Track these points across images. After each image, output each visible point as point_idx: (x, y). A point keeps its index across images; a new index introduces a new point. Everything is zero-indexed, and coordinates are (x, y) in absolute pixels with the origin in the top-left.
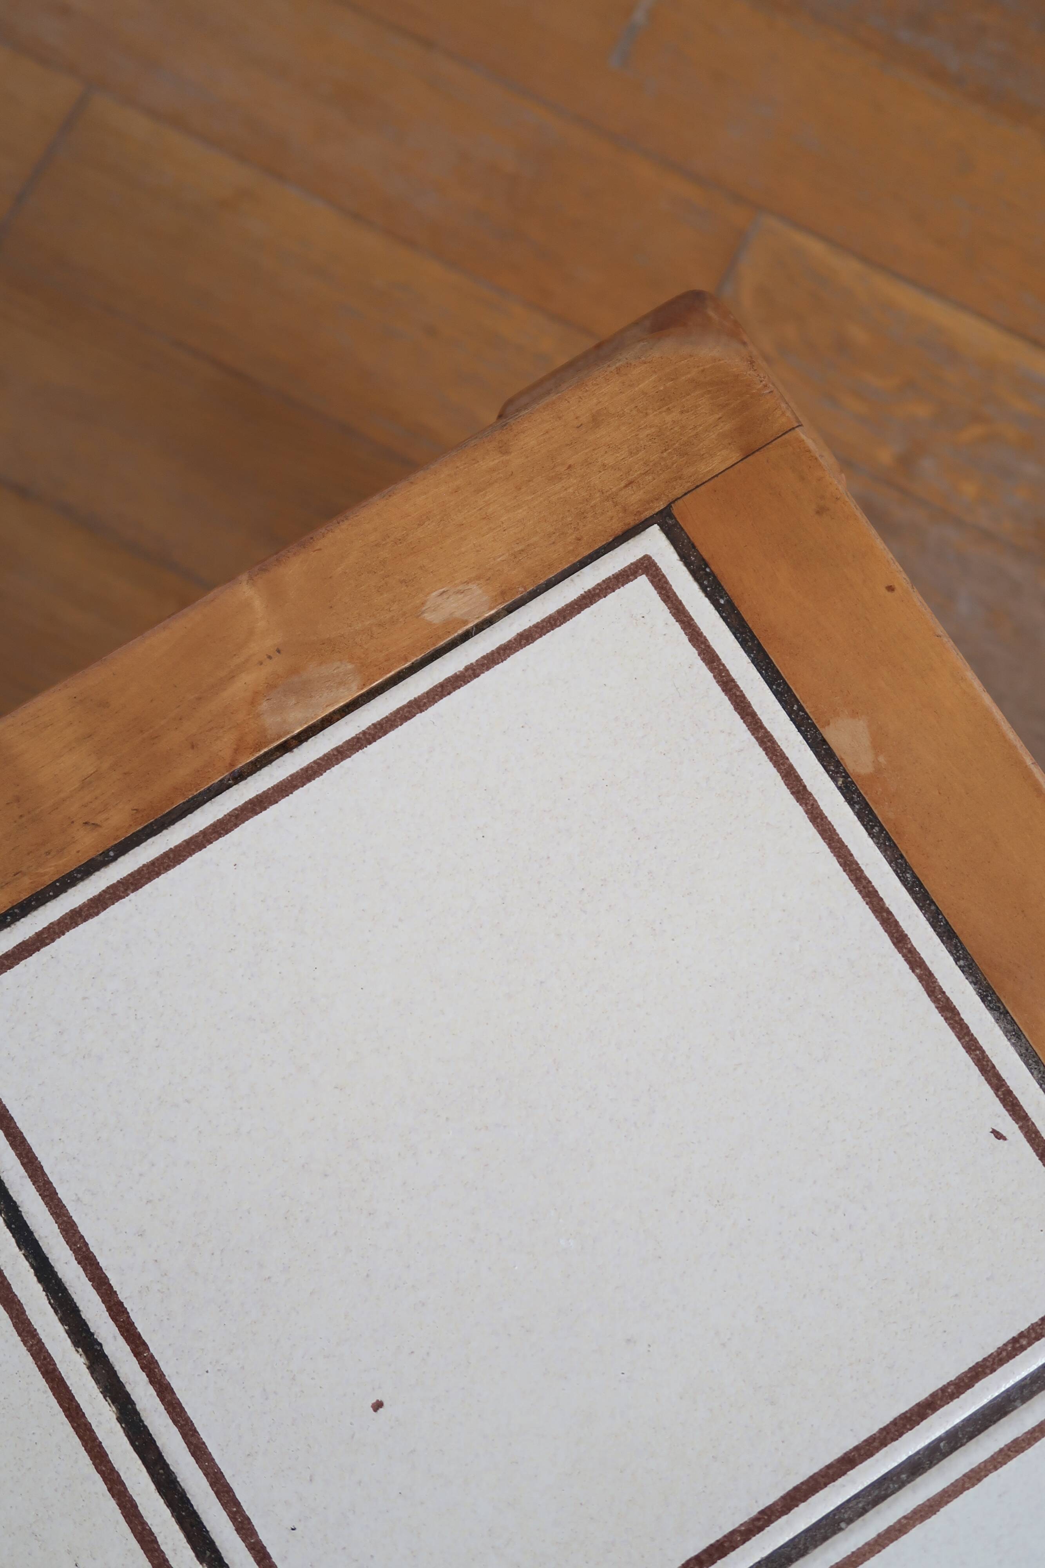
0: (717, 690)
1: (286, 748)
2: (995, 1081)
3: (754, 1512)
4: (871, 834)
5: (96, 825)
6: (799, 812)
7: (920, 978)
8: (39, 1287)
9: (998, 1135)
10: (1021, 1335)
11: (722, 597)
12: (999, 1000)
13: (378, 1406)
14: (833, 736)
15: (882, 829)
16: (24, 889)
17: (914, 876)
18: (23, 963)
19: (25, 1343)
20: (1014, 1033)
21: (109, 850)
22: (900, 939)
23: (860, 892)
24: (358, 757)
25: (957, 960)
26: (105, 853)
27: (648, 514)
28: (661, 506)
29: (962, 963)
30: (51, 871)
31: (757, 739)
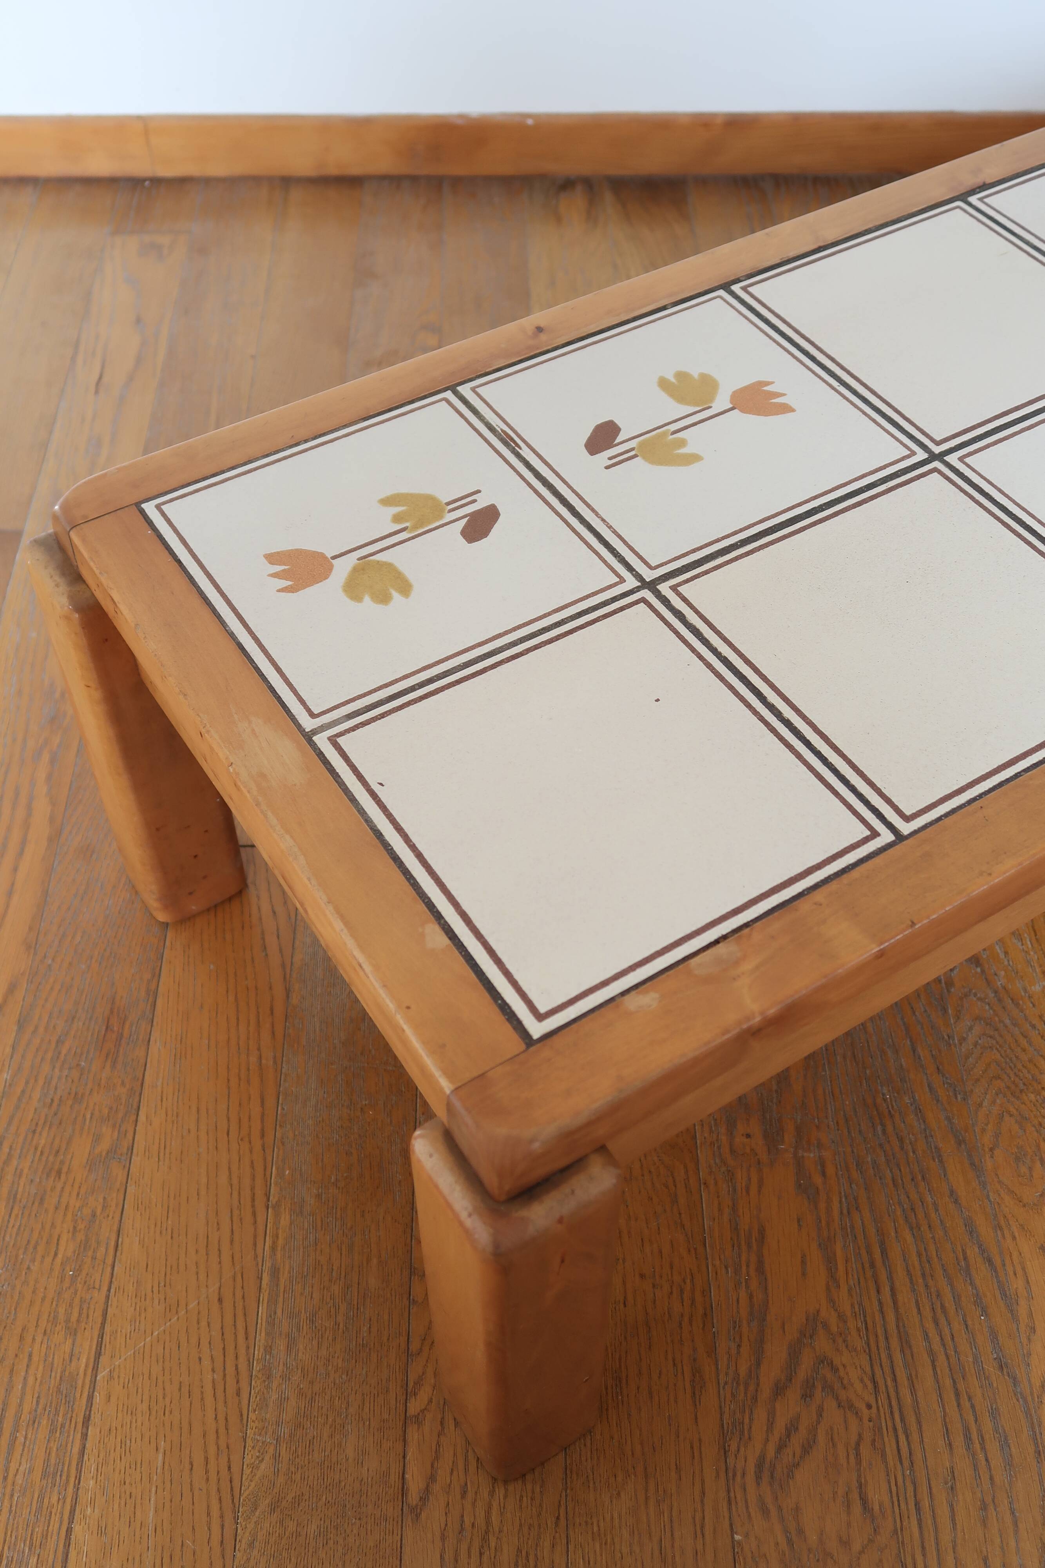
0: (504, 959)
1: (724, 937)
2: (380, 803)
3: (498, 668)
4: (429, 899)
5: (815, 904)
6: (465, 907)
7: (411, 841)
8: (808, 738)
9: (381, 784)
10: (380, 719)
11: (500, 1004)
12: (374, 834)
13: (658, 700)
14: (445, 941)
15: (423, 901)
16: (845, 878)
17: (409, 882)
18: (840, 849)
19: (810, 720)
20: (368, 821)
21: (807, 894)
22: (419, 856)
23: (437, 874)
24: (688, 931)
25: (392, 848)
26: (809, 893)
27: (539, 1045)
28: (533, 1049)
29: (390, 848)
30: (834, 886)
31: (484, 938)
